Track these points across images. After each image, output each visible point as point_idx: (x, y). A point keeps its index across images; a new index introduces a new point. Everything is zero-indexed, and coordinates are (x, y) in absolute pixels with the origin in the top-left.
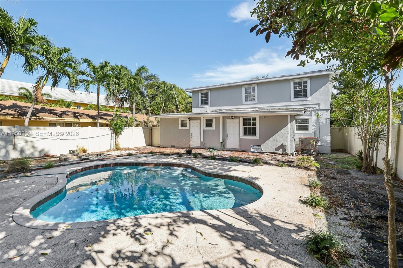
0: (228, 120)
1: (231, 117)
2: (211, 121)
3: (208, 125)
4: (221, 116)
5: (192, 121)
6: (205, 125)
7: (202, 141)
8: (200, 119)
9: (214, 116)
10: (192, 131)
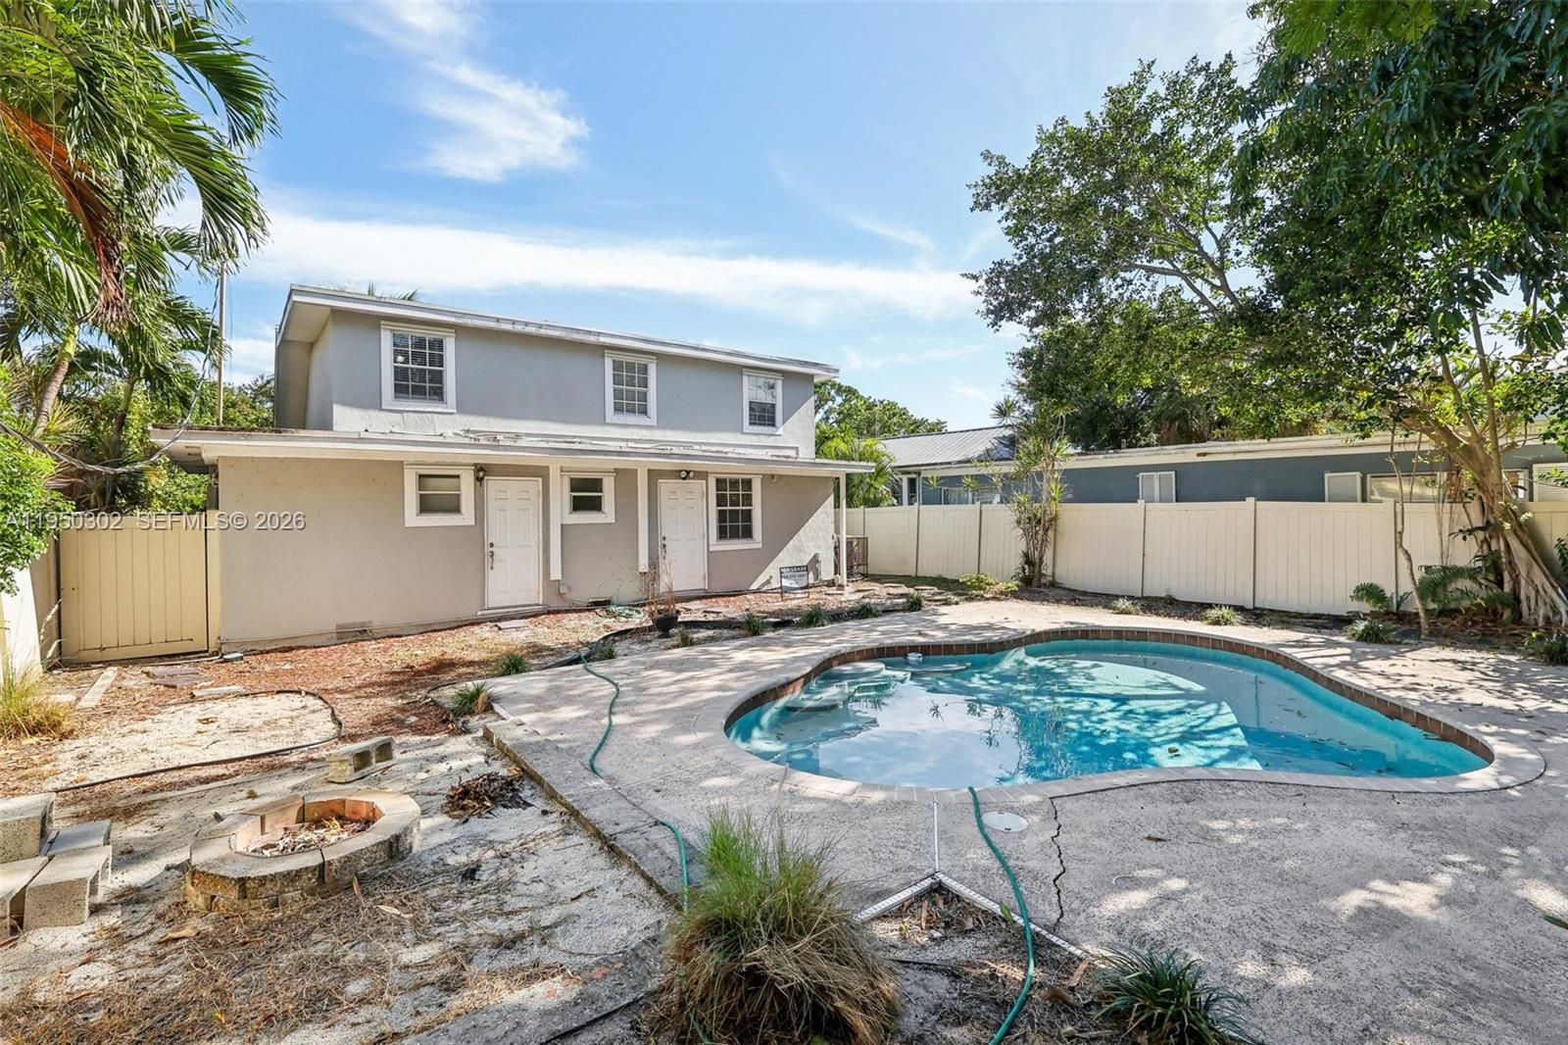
0: (665, 486)
1: (683, 474)
2: (596, 484)
3: (579, 505)
4: (642, 465)
5: (493, 484)
6: (567, 504)
7: (556, 574)
8: (541, 473)
9: (612, 467)
10: (493, 534)
